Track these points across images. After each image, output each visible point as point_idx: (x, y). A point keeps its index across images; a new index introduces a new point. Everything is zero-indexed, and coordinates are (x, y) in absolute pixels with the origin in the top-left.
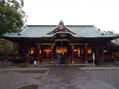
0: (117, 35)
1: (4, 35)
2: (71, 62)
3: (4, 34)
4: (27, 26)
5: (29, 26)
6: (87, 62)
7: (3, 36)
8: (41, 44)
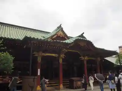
8: (43, 54)
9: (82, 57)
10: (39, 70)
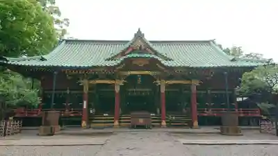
0: (268, 62)
1: (7, 61)
2: (160, 122)
3: (8, 59)
4: (64, 42)
5: (67, 41)
6: (196, 123)
7: (5, 62)
8: (91, 82)
9: (158, 81)
10: (85, 103)
